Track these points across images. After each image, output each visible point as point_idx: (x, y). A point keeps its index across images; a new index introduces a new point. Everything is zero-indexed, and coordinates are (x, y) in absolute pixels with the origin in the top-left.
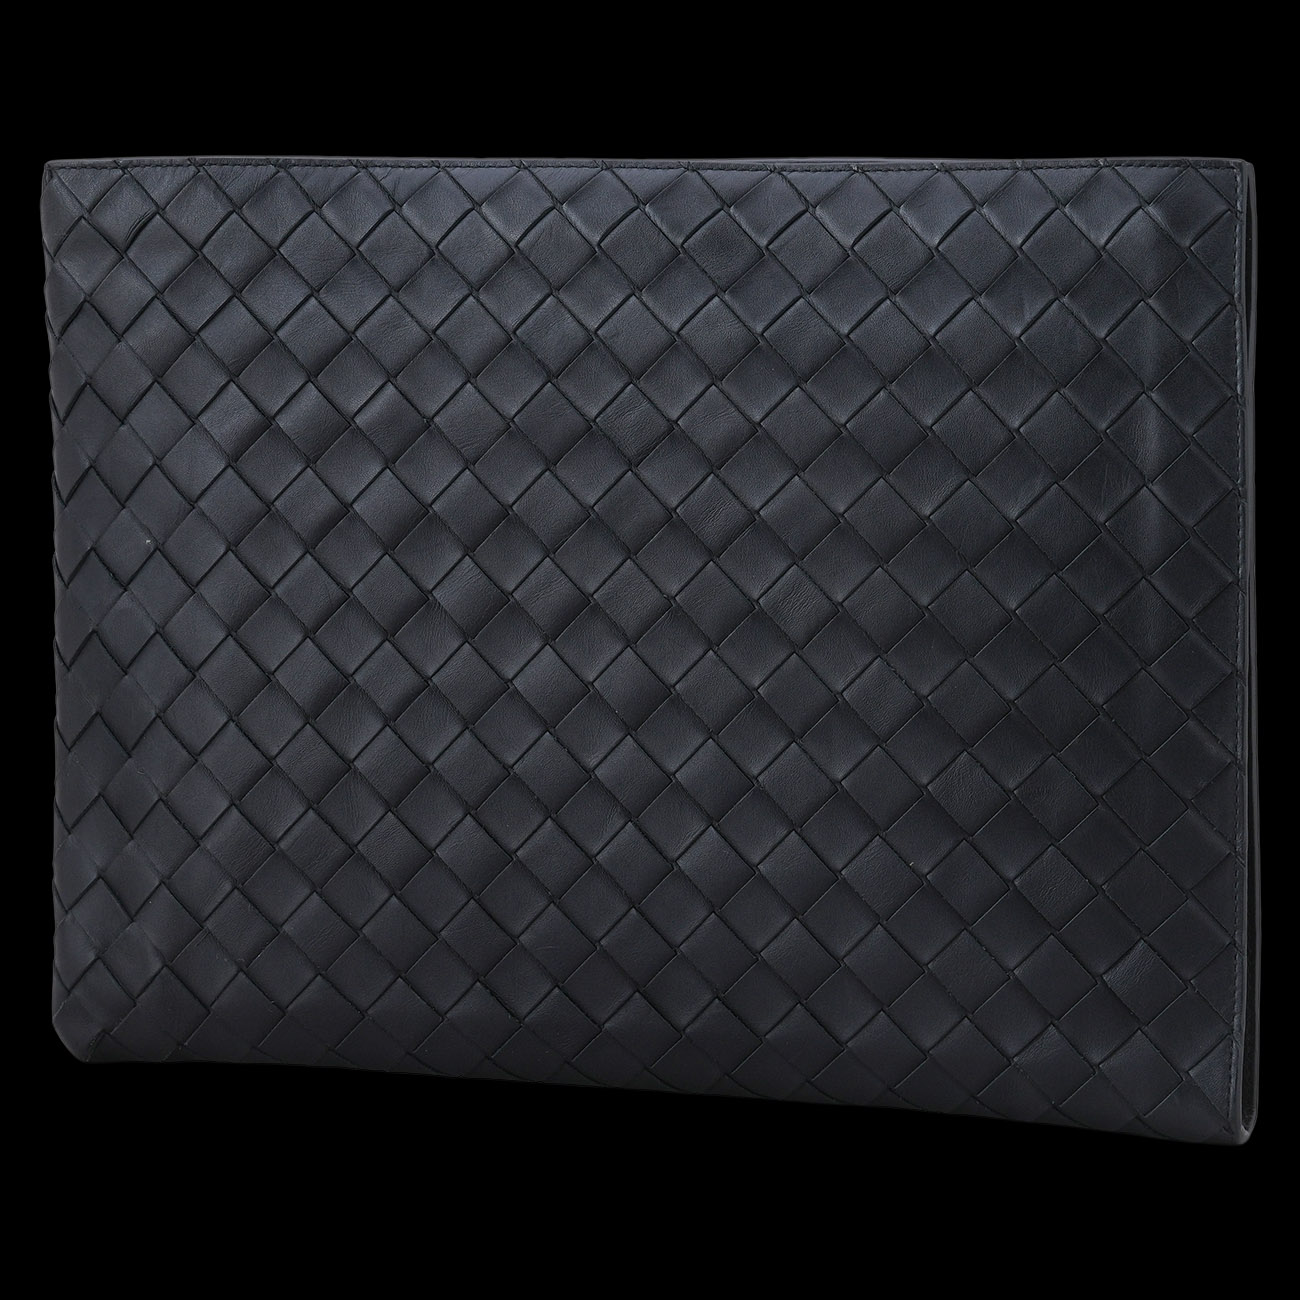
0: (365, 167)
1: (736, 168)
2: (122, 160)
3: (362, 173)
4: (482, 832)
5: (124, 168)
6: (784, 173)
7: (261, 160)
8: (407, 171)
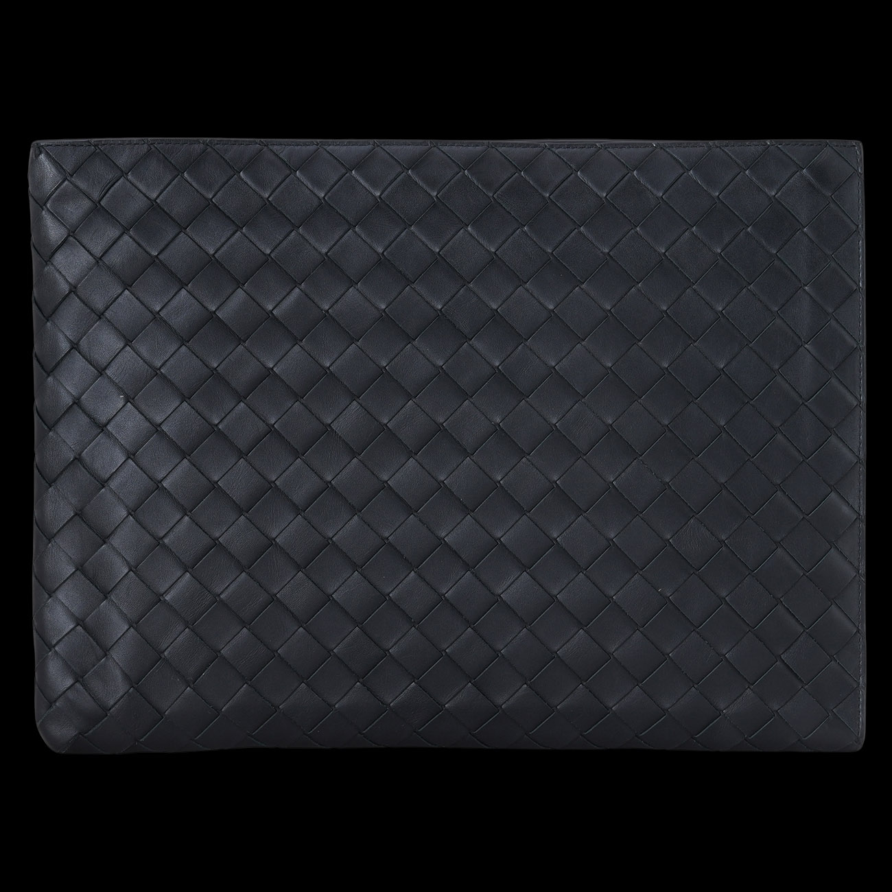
0: (267, 146)
1: (520, 145)
2: (93, 140)
3: (265, 149)
4: (366, 582)
5: (95, 146)
6: (553, 149)
7: (194, 140)
8: (296, 147)
